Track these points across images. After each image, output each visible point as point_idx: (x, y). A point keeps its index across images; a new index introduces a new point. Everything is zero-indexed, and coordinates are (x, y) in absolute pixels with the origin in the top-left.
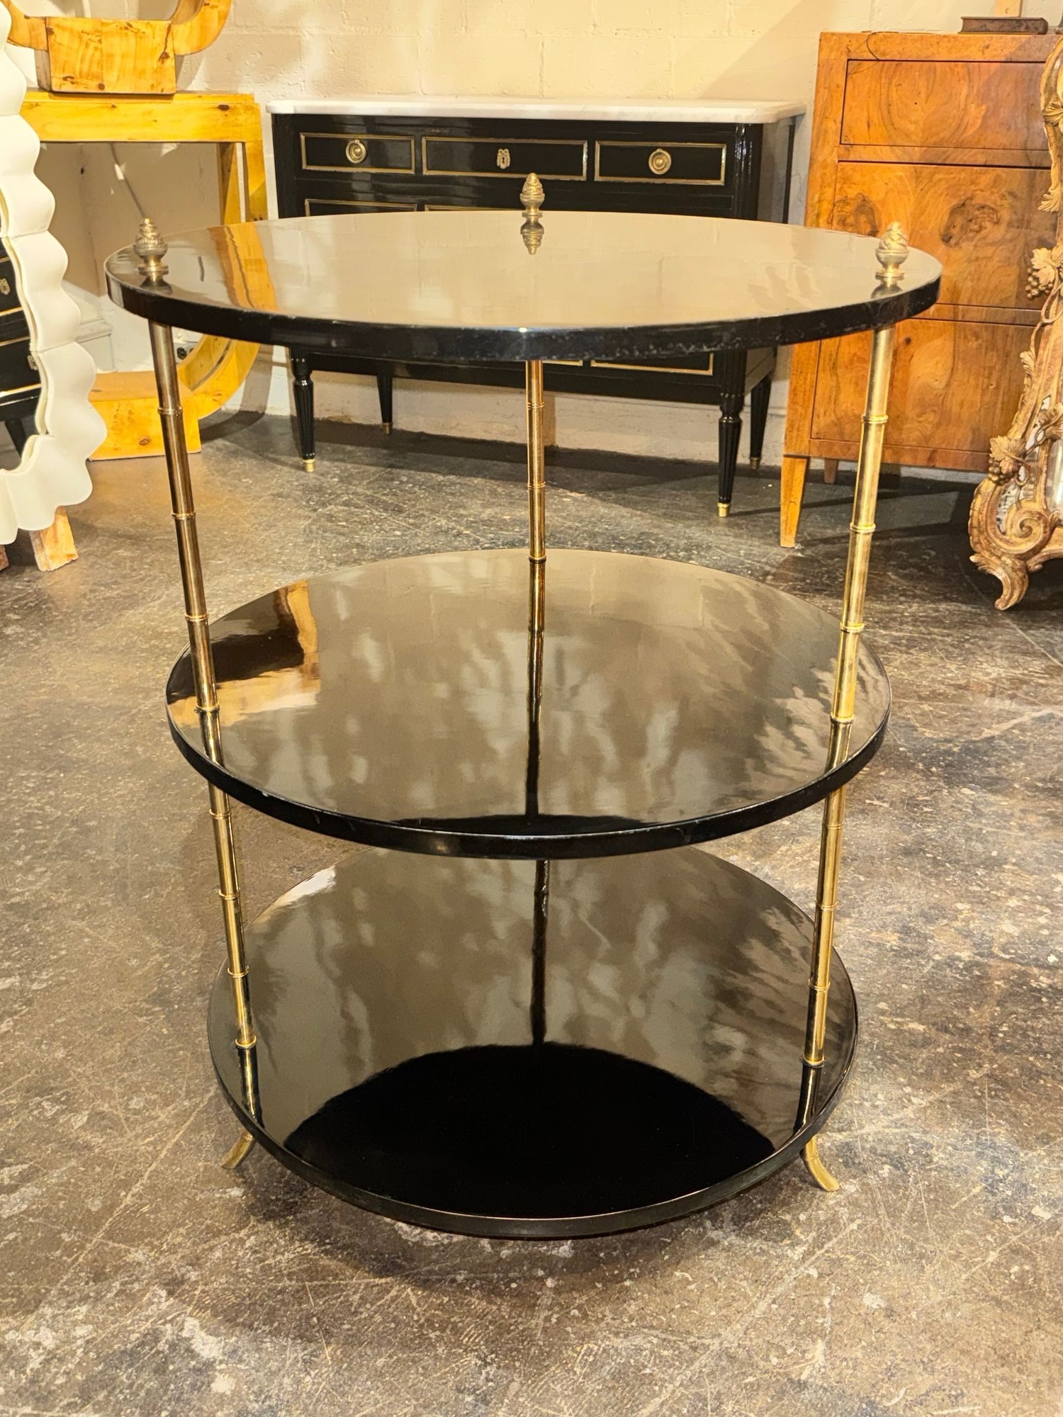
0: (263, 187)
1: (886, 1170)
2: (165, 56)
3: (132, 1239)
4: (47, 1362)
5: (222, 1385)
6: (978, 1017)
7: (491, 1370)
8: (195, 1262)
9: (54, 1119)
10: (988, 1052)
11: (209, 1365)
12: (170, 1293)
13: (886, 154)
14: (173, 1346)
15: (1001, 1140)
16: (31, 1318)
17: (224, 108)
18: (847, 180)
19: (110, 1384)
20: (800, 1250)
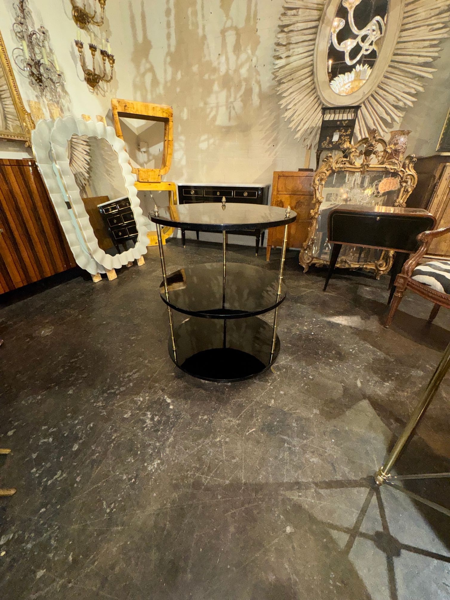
0: (176, 199)
1: (284, 370)
2: (159, 175)
3: (156, 382)
4: (141, 403)
5: (171, 407)
6: (300, 343)
7: (217, 404)
8: (166, 386)
9: (142, 361)
10: (302, 349)
11: (169, 403)
12: (162, 391)
13: (285, 193)
14: (163, 400)
15: (304, 365)
16: (139, 396)
17: (169, 185)
18: (278, 197)
19: (152, 407)
20: (270, 384)
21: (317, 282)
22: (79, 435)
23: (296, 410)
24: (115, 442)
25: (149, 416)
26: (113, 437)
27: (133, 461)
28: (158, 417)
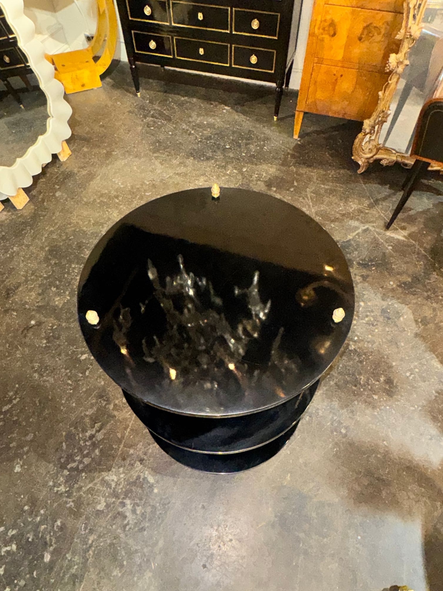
3: (131, 446)
4: (116, 485)
5: (156, 491)
8: (145, 454)
9: (105, 407)
10: (336, 375)
11: (152, 485)
12: (141, 464)
14: (143, 480)
15: (336, 406)
16: (110, 472)
18: (327, 12)
19: (131, 491)
21: (377, 202)
22: (48, 539)
23: (318, 490)
24: (93, 549)
25: (129, 507)
26: (90, 542)
27: (120, 575)
28: (140, 507)
